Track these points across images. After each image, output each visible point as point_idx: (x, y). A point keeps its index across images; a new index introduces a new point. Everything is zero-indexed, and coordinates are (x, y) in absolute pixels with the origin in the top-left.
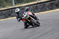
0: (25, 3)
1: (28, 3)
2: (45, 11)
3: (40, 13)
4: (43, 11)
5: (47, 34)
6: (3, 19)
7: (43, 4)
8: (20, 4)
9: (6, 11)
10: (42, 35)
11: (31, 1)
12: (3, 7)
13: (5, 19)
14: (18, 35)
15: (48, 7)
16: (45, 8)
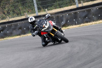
0: (55, 8)
1: (60, 7)
2: (90, 22)
3: (82, 25)
4: (87, 22)
5: (93, 61)
6: (17, 35)
7: (87, 9)
8: (46, 10)
9: (23, 22)
10: (85, 64)
11: (67, 5)
12: (18, 14)
13: (22, 36)
14: (43, 63)
15: (96, 15)
16: (90, 16)
